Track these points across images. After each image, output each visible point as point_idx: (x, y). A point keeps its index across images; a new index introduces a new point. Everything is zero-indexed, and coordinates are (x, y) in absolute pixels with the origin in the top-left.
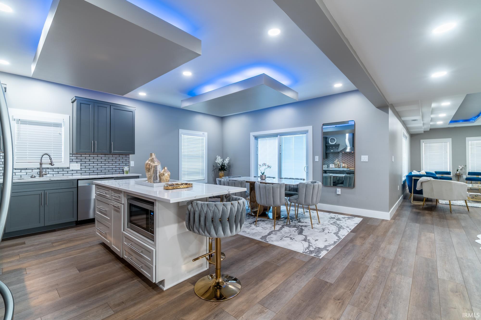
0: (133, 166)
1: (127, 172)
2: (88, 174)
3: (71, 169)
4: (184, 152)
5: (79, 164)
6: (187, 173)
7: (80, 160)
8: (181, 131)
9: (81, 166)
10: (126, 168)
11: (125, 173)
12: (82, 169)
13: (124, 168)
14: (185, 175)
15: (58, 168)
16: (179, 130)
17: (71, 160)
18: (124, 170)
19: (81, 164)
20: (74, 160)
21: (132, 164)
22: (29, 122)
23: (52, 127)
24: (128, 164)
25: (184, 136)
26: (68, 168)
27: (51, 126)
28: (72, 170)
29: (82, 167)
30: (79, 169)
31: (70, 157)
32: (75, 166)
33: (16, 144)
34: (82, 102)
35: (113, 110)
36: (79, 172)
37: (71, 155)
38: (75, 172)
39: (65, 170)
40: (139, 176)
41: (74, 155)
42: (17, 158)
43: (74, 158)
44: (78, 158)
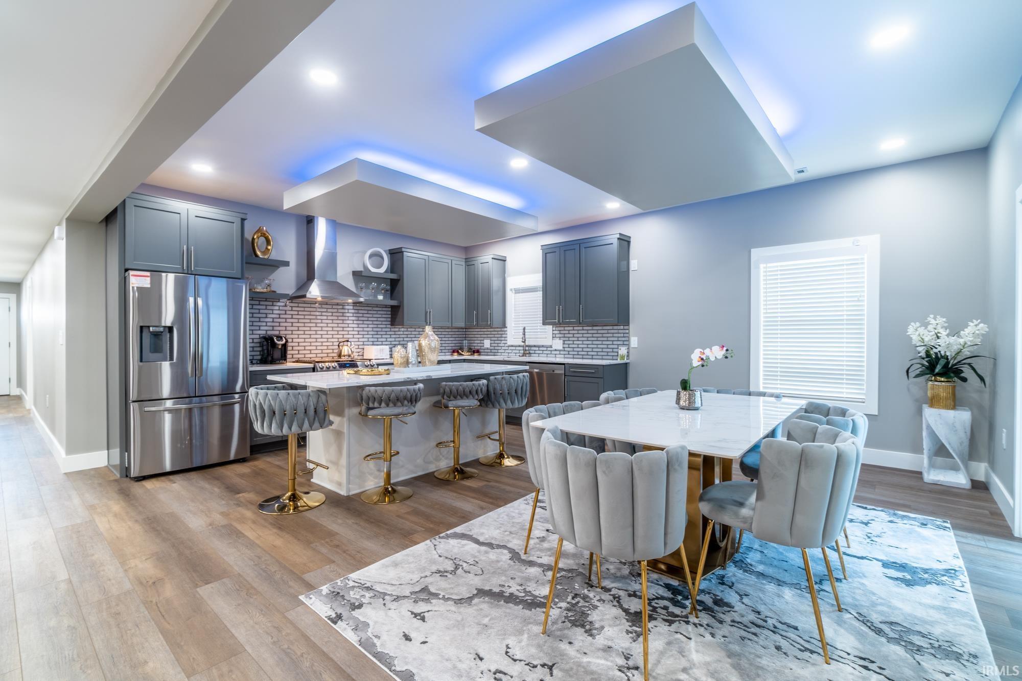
0: (636, 345)
1: (622, 358)
2: (572, 356)
3: (554, 348)
4: (768, 311)
5: (562, 341)
6: (781, 372)
7: (563, 335)
8: (756, 253)
9: (564, 344)
10: (623, 351)
11: (619, 359)
12: (566, 349)
13: (620, 349)
14: (777, 376)
16: (750, 252)
17: (554, 336)
18: (619, 353)
19: (564, 341)
20: (557, 335)
21: (634, 342)
22: (522, 290)
24: (627, 342)
25: (769, 265)
26: (551, 346)
28: (556, 350)
29: (565, 346)
30: (561, 348)
31: (553, 330)
32: (558, 344)
33: (513, 317)
34: (548, 251)
35: (583, 250)
36: (562, 352)
37: (554, 329)
38: (558, 352)
39: (549, 349)
40: (628, 364)
41: (557, 329)
42: (514, 332)
43: (557, 333)
44: (561, 332)
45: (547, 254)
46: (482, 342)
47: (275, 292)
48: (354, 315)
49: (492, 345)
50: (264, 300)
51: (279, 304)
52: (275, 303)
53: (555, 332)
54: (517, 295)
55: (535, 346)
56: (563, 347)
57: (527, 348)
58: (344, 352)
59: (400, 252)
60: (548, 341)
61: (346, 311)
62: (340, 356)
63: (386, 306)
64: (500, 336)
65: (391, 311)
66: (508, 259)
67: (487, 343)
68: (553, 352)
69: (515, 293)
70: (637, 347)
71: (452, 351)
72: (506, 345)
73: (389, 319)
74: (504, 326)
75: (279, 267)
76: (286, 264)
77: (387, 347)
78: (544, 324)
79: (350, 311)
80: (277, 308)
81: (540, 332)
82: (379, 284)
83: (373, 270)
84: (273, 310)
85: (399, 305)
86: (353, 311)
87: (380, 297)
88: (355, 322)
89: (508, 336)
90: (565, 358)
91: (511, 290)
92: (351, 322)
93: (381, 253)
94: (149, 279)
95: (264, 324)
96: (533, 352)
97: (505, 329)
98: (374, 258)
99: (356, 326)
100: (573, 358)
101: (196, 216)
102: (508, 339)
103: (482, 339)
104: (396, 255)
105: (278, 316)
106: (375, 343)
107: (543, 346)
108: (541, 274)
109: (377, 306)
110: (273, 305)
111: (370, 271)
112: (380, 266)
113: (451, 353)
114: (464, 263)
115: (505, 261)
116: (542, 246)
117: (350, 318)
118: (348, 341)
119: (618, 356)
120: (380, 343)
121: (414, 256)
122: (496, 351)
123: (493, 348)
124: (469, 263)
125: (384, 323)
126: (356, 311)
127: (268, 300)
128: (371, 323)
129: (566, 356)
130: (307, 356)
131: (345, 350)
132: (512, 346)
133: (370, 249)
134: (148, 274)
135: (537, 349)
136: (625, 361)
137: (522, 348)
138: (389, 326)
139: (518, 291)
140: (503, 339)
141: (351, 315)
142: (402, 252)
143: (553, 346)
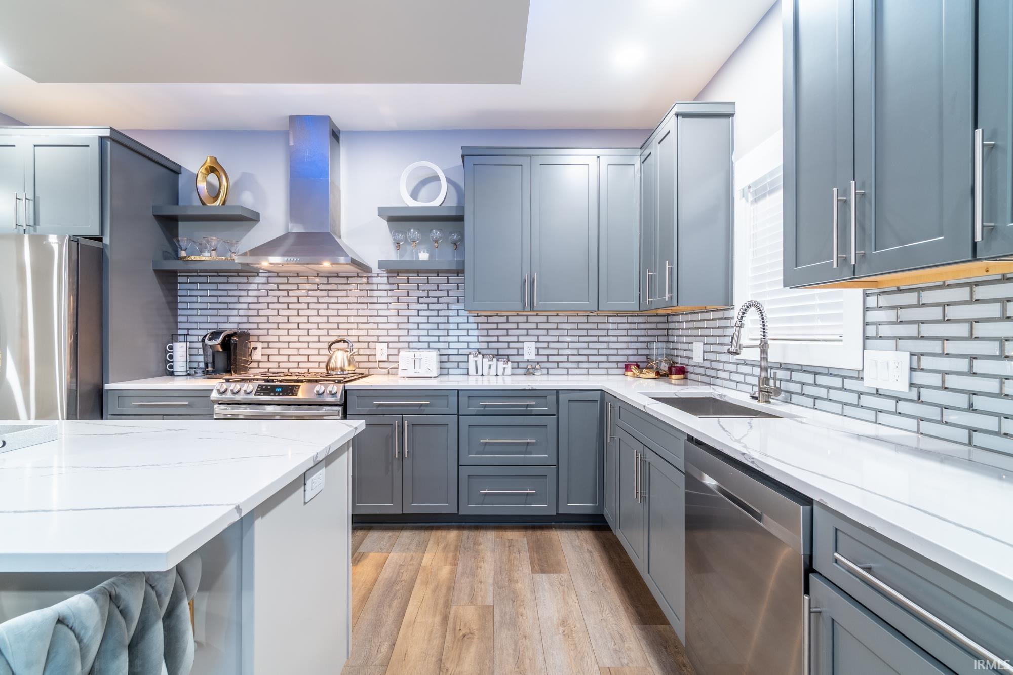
3: (869, 383)
5: (906, 359)
7: (910, 331)
9: (915, 368)
12: (924, 395)
15: (827, 368)
19: (917, 356)
20: (885, 330)
26: (859, 375)
28: (878, 393)
29: (922, 378)
30: (901, 386)
31: (866, 309)
36: (904, 407)
37: (872, 301)
38: (889, 404)
39: (850, 384)
41: (884, 301)
43: (885, 319)
44: (905, 314)
46: (689, 347)
49: (707, 357)
53: (872, 316)
54: (759, 204)
55: (802, 368)
56: (912, 385)
58: (336, 362)
64: (721, 331)
66: (739, 110)
67: (697, 353)
68: (865, 401)
69: (756, 201)
71: (622, 365)
74: (728, 304)
79: (382, 287)
81: (822, 318)
84: (247, 290)
87: (424, 255)
88: (392, 306)
92: (384, 306)
103: (689, 339)
107: (829, 372)
113: (622, 371)
115: (730, 115)
117: (382, 300)
118: (348, 341)
140: (726, 340)
143: (865, 375)
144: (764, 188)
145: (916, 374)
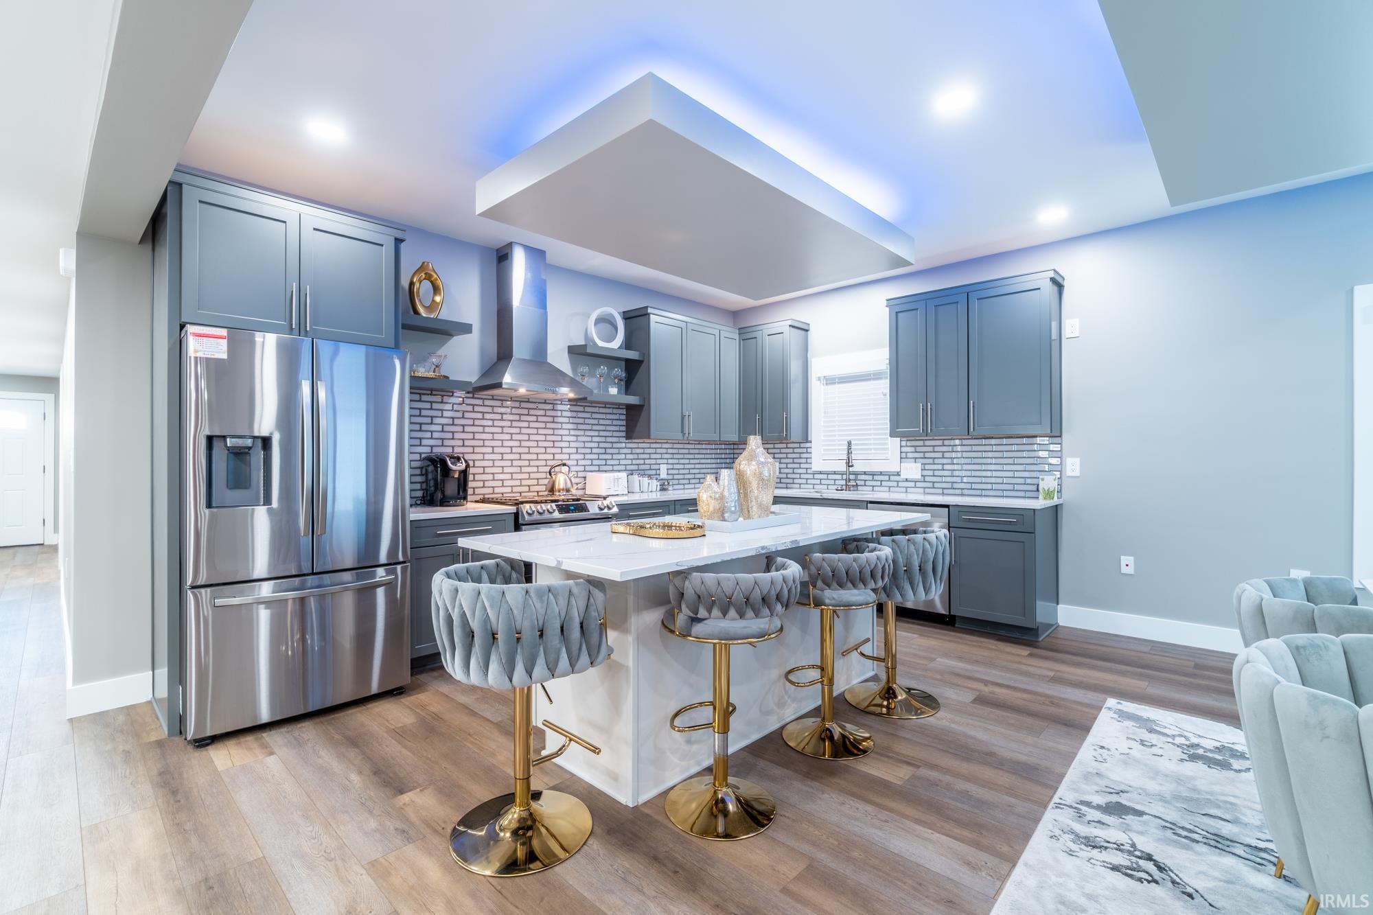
0: (1077, 473)
1: (1049, 494)
2: (940, 491)
3: (903, 476)
5: (919, 465)
7: (921, 455)
9: (923, 469)
10: (1048, 483)
11: (1041, 497)
12: (927, 479)
13: (1043, 480)
15: (881, 472)
17: (903, 455)
18: (1040, 488)
19: (924, 465)
20: (910, 455)
21: (1073, 466)
22: (839, 378)
23: (872, 382)
24: (1057, 467)
26: (898, 474)
27: (869, 380)
28: (907, 480)
29: (925, 473)
30: (919, 477)
31: (901, 446)
32: (912, 470)
33: (822, 424)
34: (900, 309)
35: (975, 304)
36: (918, 484)
37: (904, 443)
38: (912, 484)
39: (893, 478)
40: (1059, 507)
41: (909, 443)
42: (824, 450)
43: (910, 451)
44: (919, 449)
45: (900, 314)
47: (446, 377)
48: (571, 420)
49: (782, 471)
50: (429, 392)
51: (452, 400)
52: (445, 399)
53: (904, 449)
54: (830, 387)
55: (865, 473)
56: (922, 476)
57: (852, 477)
58: (559, 484)
59: (646, 315)
60: (893, 466)
61: (559, 414)
62: (552, 490)
63: (618, 406)
64: (797, 456)
65: (627, 415)
66: (812, 328)
68: (900, 484)
69: (825, 384)
70: (1078, 475)
72: (809, 471)
73: (624, 428)
74: (806, 439)
75: (452, 335)
76: (466, 329)
77: (624, 475)
78: (893, 435)
79: (565, 414)
80: (449, 407)
82: (611, 368)
83: (600, 343)
84: (442, 410)
85: (642, 403)
86: (569, 414)
87: (613, 391)
88: (572, 432)
89: (813, 455)
90: (925, 493)
91: (819, 379)
92: (566, 432)
93: (613, 316)
94: (224, 343)
95: (429, 435)
96: (863, 483)
97: (808, 445)
98: (602, 325)
99: (573, 438)
100: (943, 494)
101: (315, 229)
102: (813, 461)
104: (636, 321)
105: (450, 421)
106: (603, 468)
107: (881, 474)
108: (887, 349)
109: (606, 405)
110: (442, 402)
111: (595, 344)
112: (611, 340)
114: (737, 337)
115: (807, 331)
116: (887, 300)
117: (565, 426)
118: (564, 465)
119: (1038, 490)
120: (610, 468)
121: (663, 322)
122: (791, 481)
123: (784, 476)
124: (746, 335)
125: (615, 434)
126: (574, 414)
127: (434, 393)
128: (596, 433)
129: (927, 491)
130: (497, 490)
131: (561, 481)
132: (821, 473)
133: (596, 309)
134: (224, 332)
135: (870, 477)
136: (1056, 501)
137: (839, 477)
138: (624, 440)
139: (830, 381)
140: (804, 461)
141: (566, 420)
142: (648, 315)
143: (902, 474)
144: (834, 379)
145: (924, 471)
